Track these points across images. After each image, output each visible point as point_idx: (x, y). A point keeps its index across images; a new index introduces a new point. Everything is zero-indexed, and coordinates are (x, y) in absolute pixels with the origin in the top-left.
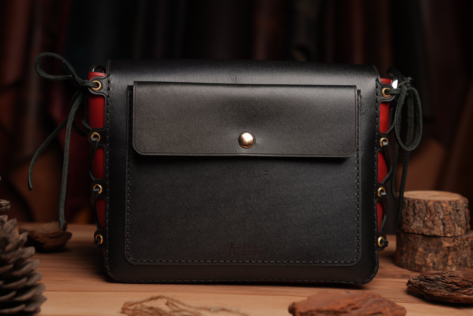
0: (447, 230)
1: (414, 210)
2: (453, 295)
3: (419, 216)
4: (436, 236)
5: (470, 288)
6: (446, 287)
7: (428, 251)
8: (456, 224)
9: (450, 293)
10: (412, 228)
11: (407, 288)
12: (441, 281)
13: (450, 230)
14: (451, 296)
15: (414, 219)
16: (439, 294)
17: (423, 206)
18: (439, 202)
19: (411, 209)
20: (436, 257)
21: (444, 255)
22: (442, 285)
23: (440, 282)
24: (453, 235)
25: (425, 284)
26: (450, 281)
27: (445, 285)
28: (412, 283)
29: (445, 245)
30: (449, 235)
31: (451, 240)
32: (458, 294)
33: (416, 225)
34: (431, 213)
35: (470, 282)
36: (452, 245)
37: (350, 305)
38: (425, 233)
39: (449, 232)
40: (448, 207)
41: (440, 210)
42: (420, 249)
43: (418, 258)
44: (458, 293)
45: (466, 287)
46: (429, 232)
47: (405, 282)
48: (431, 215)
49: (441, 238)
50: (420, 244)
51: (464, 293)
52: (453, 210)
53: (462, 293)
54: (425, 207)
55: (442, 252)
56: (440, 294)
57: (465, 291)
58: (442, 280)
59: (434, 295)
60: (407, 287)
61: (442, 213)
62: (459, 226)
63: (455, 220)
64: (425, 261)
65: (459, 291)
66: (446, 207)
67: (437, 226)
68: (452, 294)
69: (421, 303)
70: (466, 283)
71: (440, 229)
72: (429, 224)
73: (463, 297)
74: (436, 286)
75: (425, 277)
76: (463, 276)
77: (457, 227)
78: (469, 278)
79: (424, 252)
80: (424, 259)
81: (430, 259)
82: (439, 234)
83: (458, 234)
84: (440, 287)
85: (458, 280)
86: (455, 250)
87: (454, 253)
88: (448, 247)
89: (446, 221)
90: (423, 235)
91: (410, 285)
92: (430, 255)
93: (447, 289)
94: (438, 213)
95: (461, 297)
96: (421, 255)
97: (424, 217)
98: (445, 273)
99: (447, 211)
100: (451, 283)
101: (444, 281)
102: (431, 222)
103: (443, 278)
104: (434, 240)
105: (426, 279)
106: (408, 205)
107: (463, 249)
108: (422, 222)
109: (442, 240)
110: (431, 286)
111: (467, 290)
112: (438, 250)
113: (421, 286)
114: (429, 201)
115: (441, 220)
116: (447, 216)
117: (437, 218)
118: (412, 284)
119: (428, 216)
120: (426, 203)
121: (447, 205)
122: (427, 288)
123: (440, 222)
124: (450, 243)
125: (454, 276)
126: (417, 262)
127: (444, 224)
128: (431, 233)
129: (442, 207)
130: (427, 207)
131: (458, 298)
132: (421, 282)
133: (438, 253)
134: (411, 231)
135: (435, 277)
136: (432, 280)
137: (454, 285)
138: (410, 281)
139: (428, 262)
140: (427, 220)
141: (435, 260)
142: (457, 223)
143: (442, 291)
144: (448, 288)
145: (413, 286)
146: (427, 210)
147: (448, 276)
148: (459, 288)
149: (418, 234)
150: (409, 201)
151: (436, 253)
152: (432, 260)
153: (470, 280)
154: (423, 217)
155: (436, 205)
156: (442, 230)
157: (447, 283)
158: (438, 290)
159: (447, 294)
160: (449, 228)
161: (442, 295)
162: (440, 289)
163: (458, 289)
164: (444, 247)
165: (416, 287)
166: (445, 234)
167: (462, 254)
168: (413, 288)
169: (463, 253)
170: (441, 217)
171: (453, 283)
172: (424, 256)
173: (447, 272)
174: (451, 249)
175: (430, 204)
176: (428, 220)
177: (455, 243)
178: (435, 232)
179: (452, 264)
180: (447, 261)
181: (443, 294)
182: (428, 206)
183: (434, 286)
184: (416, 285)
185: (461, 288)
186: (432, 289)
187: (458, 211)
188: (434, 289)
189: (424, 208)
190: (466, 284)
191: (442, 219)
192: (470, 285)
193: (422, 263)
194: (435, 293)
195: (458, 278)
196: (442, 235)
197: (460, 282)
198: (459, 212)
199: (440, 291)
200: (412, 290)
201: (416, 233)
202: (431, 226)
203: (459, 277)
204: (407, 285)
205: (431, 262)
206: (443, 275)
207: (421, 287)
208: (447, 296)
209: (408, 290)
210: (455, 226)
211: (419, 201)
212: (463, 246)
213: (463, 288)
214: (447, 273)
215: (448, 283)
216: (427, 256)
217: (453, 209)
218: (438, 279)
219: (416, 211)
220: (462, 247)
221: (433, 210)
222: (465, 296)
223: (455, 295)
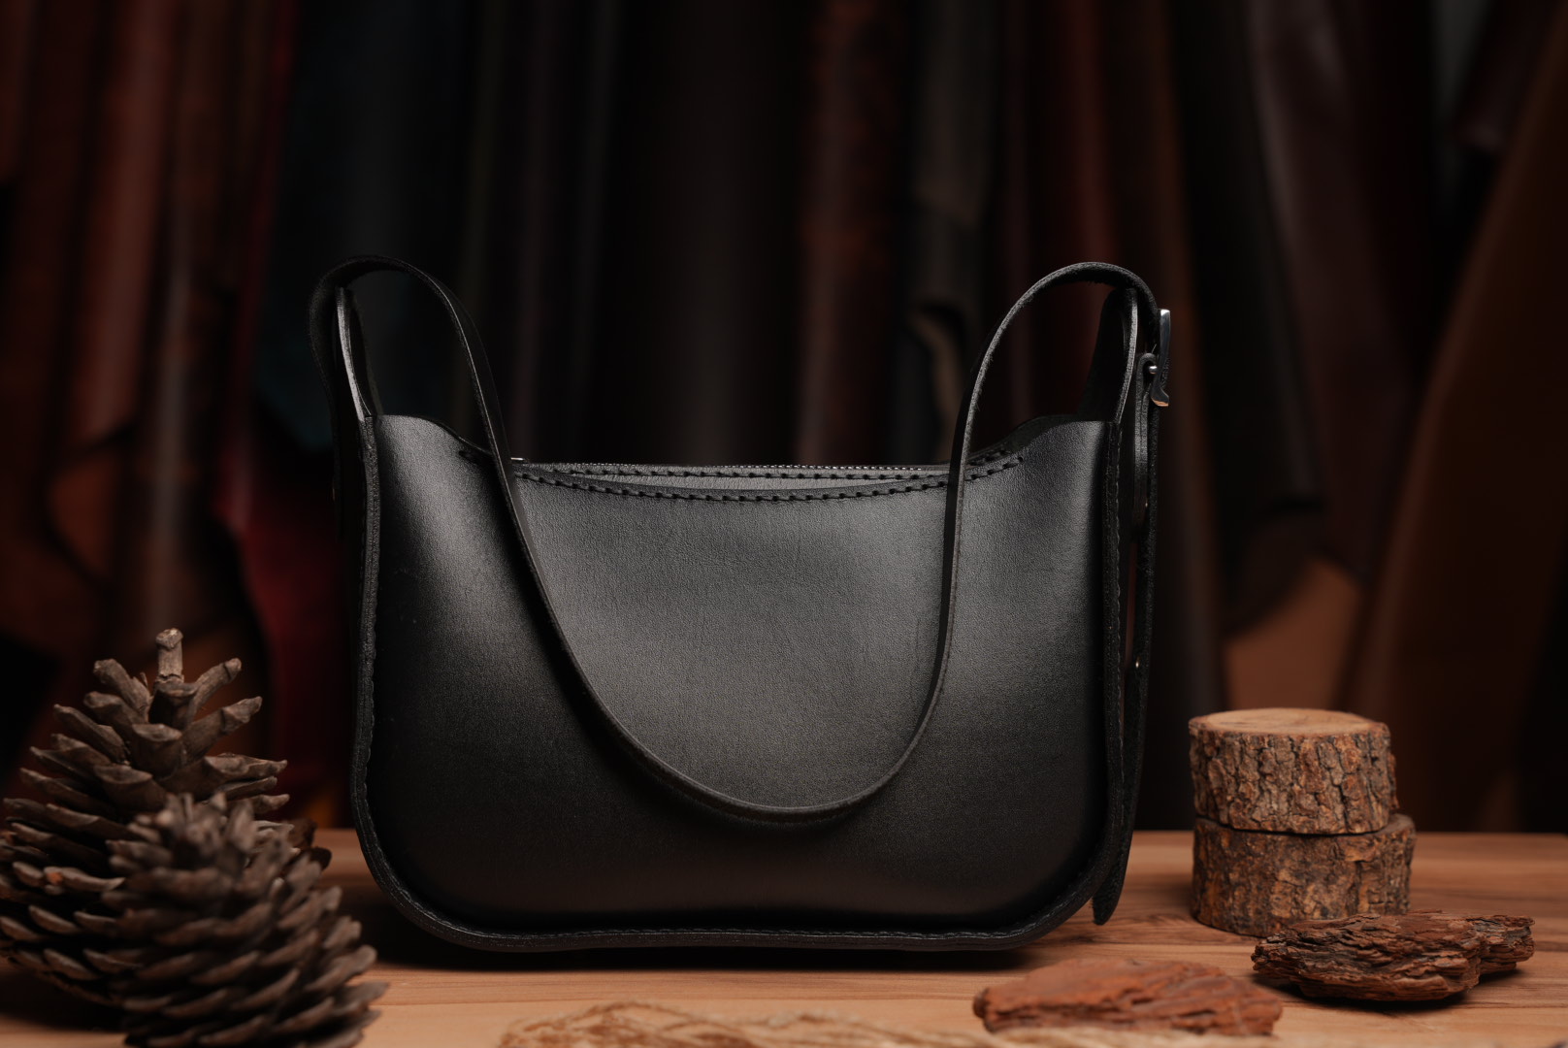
0: (1353, 815)
1: (1260, 764)
2: (1375, 980)
3: (1275, 782)
4: (1325, 835)
5: (1420, 960)
6: (1354, 959)
7: (1306, 876)
8: (1373, 798)
9: (1366, 973)
10: (1257, 816)
11: (1255, 968)
12: (1341, 943)
13: (1361, 815)
14: (1371, 983)
15: (1262, 791)
16: (1338, 977)
17: (1288, 753)
18: (1329, 739)
19: (1252, 764)
20: (1329, 892)
21: (1349, 885)
22: (1345, 953)
23: (1340, 947)
24: (1369, 830)
25: (1300, 954)
26: (1366, 942)
27: (1352, 953)
28: (1266, 954)
29: (1351, 857)
30: (1358, 830)
31: (1364, 841)
32: (1388, 976)
33: (1270, 807)
34: (1310, 771)
35: (1418, 943)
36: (1367, 856)
37: (1128, 991)
38: (1296, 829)
39: (1358, 822)
40: (1353, 752)
41: (1332, 762)
42: (1283, 875)
43: (1277, 899)
44: (1388, 973)
45: (1409, 956)
46: (1308, 825)
47: (1247, 954)
48: (1308, 778)
49: (1339, 839)
50: (1281, 861)
51: (1404, 973)
52: (1364, 760)
53: (1398, 972)
54: (1292, 756)
55: (1342, 879)
56: (1341, 979)
57: (1405, 967)
58: (1344, 940)
59: (1326, 982)
60: (1253, 964)
61: (1339, 768)
62: (1378, 801)
63: (1371, 786)
64: (1298, 904)
65: (1391, 968)
66: (1349, 752)
67: (1328, 807)
68: (1372, 976)
69: (1291, 1004)
70: (1408, 946)
71: (1336, 815)
72: (1307, 802)
73: (1400, 983)
74: (1330, 957)
75: (1299, 934)
76: (1399, 927)
77: (1374, 804)
78: (1416, 933)
79: (1295, 881)
80: (1295, 900)
81: (1312, 898)
82: (1333, 828)
83: (1378, 824)
84: (1341, 960)
85: (1387, 937)
86: (1375, 869)
87: (1373, 877)
88: (1358, 863)
89: (1351, 792)
90: (1290, 833)
91: (1261, 960)
92: (1311, 889)
93: (1360, 963)
94: (1329, 769)
95: (1395, 984)
96: (1288, 890)
97: (1292, 785)
98: (1353, 923)
99: (1351, 763)
100: (1367, 948)
101: (1350, 942)
102: (1311, 797)
103: (1348, 935)
104: (1321, 845)
105: (1304, 940)
106: (1242, 752)
107: (1392, 866)
108: (1284, 797)
109: (1343, 842)
110: (1317, 957)
111: (1412, 965)
112: (1332, 872)
113: (1291, 959)
114: (1303, 738)
115: (1336, 789)
116: (1351, 777)
117: (1325, 783)
118: (1267, 956)
119: (1302, 780)
120: (1294, 745)
121: (1349, 746)
122: (1307, 964)
123: (1335, 794)
124: (1362, 850)
125: (1375, 929)
126: (1276, 913)
127: (1344, 800)
128: (1313, 827)
129: (1338, 752)
130: (1297, 755)
131: (1389, 986)
132: (1290, 949)
133: (1334, 882)
134: (1255, 826)
135: (1325, 935)
136: (1320, 943)
137: (1375, 953)
138: (1262, 947)
139: (1307, 910)
140: (1300, 792)
141: (1327, 901)
142: (1374, 794)
143: (1346, 971)
144: (1362, 960)
145: (1269, 961)
146: (1297, 765)
147: (1359, 928)
148: (1389, 959)
149: (1275, 833)
150: (1243, 742)
151: (1328, 881)
152: (1318, 903)
153: (1419, 938)
154: (1287, 783)
155: (1321, 748)
156: (1340, 816)
157: (1358, 947)
158: (1336, 967)
159: (1358, 978)
160: (1358, 809)
161: (1345, 980)
162: (1340, 964)
163: (1387, 963)
164: (1347, 863)
165: (1276, 964)
166: (1347, 826)
167: (1390, 879)
168: (1269, 965)
169: (1392, 876)
170: (1337, 781)
171: (1373, 946)
172: (1297, 893)
173: (1360, 919)
174: (1366, 867)
175: (1308, 745)
176: (1304, 791)
177: (1374, 849)
178: (1322, 824)
179: (1370, 908)
180: (1357, 902)
181: (1348, 978)
182: (1301, 753)
183: (1323, 958)
184: (1277, 959)
185: (1395, 958)
186: (1319, 966)
187: (1374, 759)
188: (1325, 966)
189: (1290, 759)
190: (1407, 948)
191: (1339, 786)
192: (1418, 950)
193: (1291, 912)
194: (1326, 977)
195: (1386, 934)
196: (1342, 831)
197: (1393, 944)
198: (1377, 763)
199: (1341, 970)
200: (1267, 972)
201: (1270, 829)
202: (1312, 808)
203: (1388, 931)
204: (1253, 958)
205: (1315, 908)
206: (1347, 927)
207: (1290, 962)
208: (1359, 982)
209: (1257, 972)
210: (1370, 803)
211: (1274, 740)
212: (1393, 855)
213: (1400, 959)
214: (1359, 921)
215: (1361, 949)
216: (1305, 893)
217: (1365, 757)
218: (1334, 939)
219: (1267, 769)
220: (1390, 858)
221: (1316, 763)
222: (1406, 980)
223: (1379, 978)
